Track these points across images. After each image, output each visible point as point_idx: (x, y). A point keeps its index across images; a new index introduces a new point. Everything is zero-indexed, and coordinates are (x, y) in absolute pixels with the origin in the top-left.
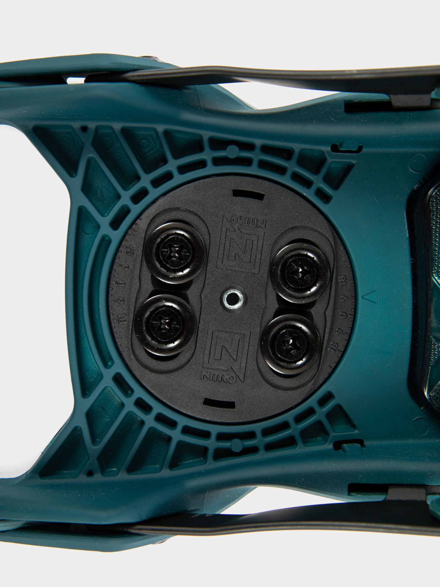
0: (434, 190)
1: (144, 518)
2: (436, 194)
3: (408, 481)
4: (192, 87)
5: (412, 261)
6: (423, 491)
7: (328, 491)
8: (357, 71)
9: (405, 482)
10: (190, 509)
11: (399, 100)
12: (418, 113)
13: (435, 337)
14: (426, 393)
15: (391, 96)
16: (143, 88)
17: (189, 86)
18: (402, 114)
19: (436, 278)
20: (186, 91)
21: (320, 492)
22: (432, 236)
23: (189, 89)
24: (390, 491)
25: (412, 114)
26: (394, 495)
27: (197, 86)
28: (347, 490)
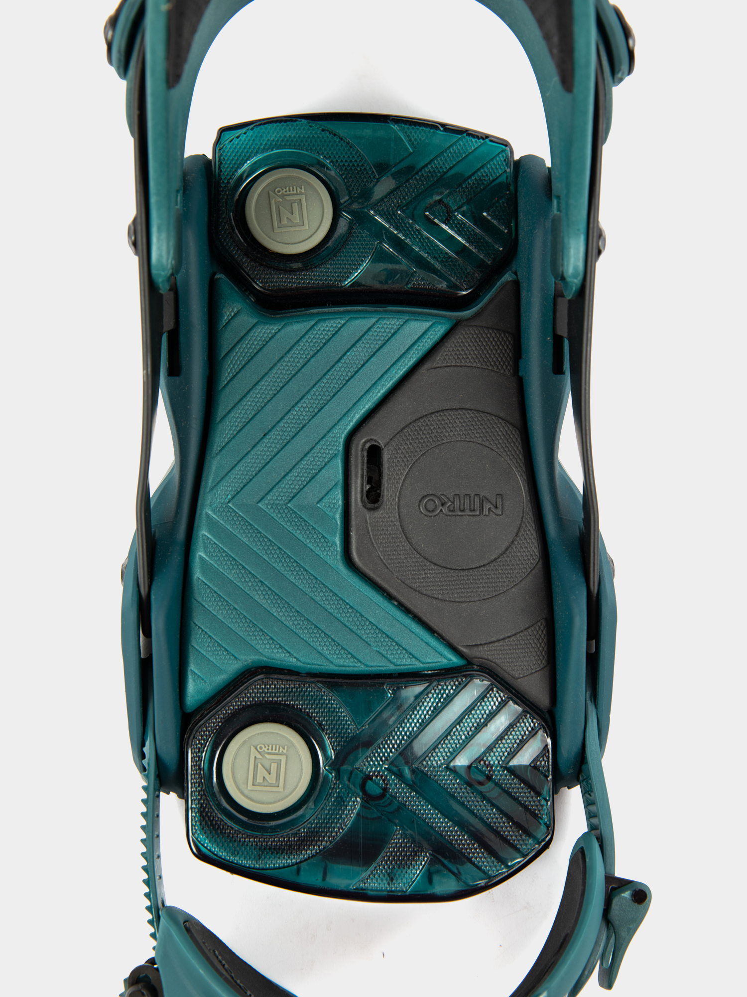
0: (257, 284)
1: (583, 580)
2: (261, 283)
3: (551, 314)
4: (153, 530)
5: (329, 305)
6: (560, 300)
7: (561, 394)
8: (144, 370)
9: (551, 317)
10: (577, 533)
11: (168, 323)
12: (181, 303)
13: (407, 284)
14: (464, 293)
15: (164, 331)
16: (156, 578)
17: (153, 533)
18: (181, 318)
19: (346, 282)
20: (157, 535)
21: (562, 403)
22: (303, 287)
23: (155, 532)
24: (559, 333)
25: (181, 309)
26: (563, 331)
27: (152, 524)
28: (559, 376)
